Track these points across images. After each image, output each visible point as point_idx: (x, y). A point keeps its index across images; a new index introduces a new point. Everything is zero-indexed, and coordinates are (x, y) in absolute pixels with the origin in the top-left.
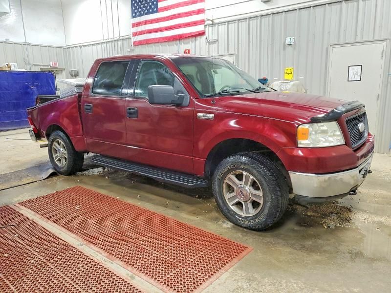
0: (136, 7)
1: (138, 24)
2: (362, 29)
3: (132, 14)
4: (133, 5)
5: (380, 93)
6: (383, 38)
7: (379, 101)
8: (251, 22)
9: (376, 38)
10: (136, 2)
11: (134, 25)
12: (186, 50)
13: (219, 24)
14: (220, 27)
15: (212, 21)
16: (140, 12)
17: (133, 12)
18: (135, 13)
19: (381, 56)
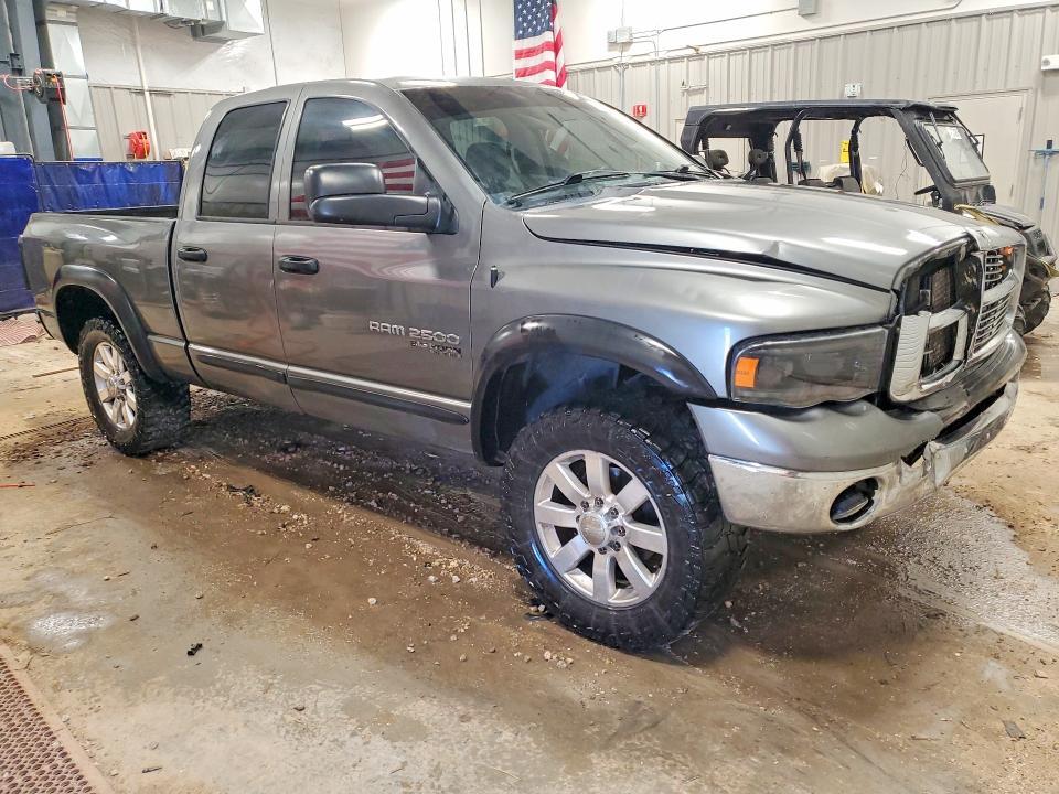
0: (525, 18)
1: (530, 53)
2: (986, 70)
3: (516, 31)
4: (517, 12)
5: (1015, 185)
6: (1022, 86)
7: (1013, 198)
8: (777, 53)
9: (1011, 86)
10: (525, 7)
11: (520, 55)
12: (638, 107)
13: (709, 55)
14: (711, 61)
15: (697, 50)
16: (535, 28)
17: (518, 26)
18: (524, 29)
19: (1017, 117)
